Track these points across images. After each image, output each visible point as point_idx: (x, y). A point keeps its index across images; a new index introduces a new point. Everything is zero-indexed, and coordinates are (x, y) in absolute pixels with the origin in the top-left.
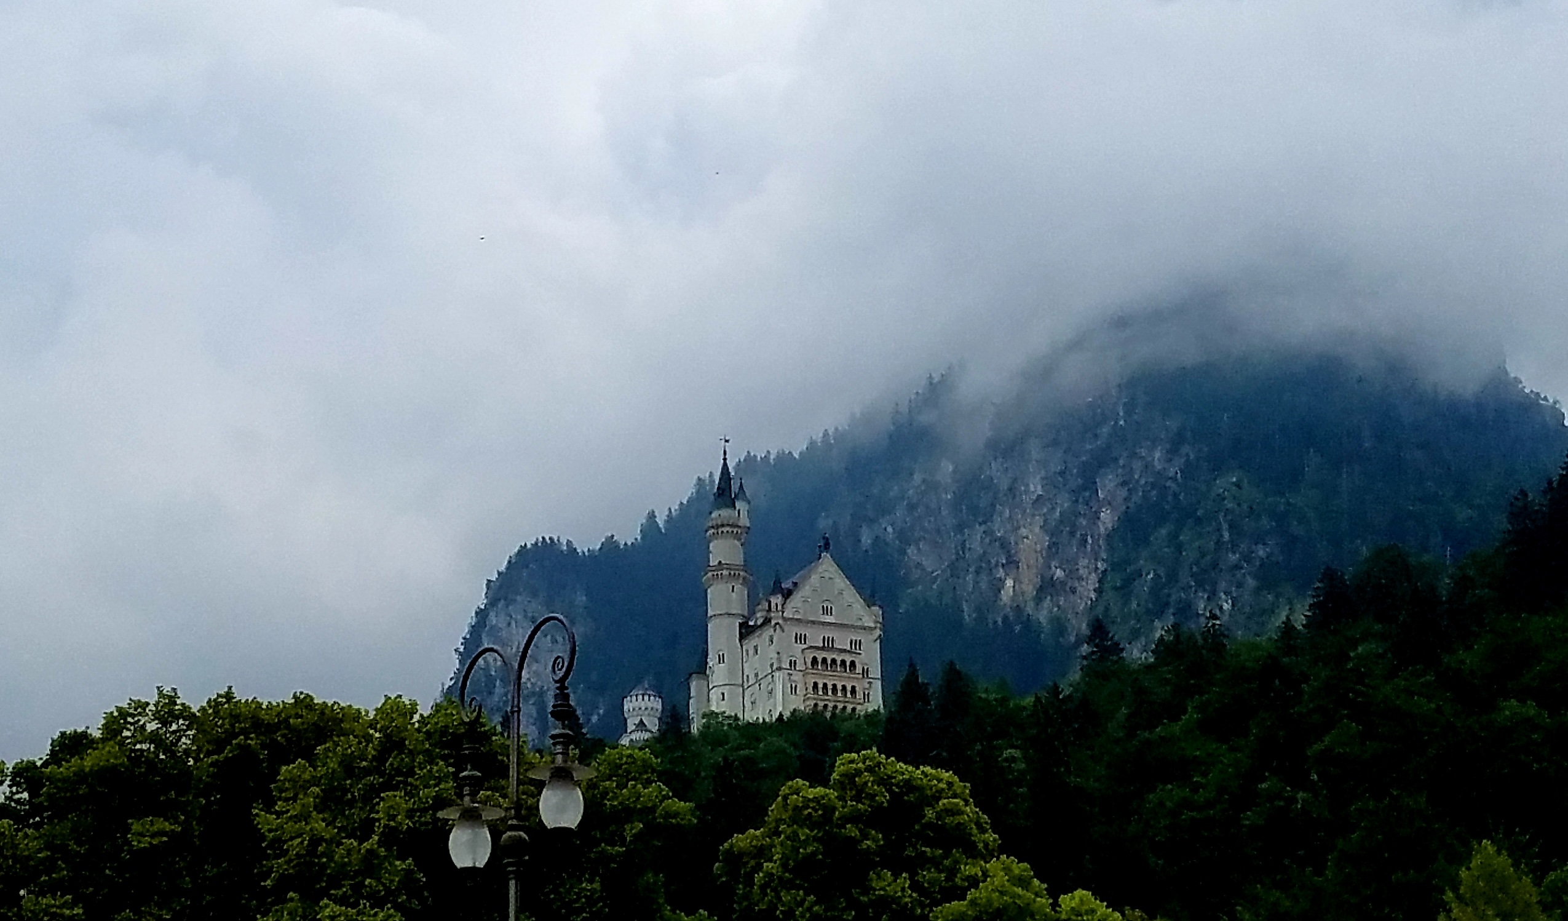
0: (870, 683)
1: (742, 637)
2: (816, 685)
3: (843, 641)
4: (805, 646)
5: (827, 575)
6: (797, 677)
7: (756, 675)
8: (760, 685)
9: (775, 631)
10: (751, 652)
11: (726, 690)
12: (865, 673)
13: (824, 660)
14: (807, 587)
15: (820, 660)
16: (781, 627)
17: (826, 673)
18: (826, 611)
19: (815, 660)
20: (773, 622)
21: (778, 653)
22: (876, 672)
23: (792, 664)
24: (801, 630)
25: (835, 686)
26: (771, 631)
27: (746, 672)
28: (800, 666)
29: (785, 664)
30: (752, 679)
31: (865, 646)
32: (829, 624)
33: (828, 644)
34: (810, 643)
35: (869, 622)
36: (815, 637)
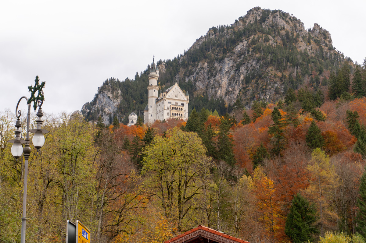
0: (185, 113)
1: (156, 102)
2: (173, 113)
3: (179, 103)
5: (176, 88)
6: (169, 111)
7: (159, 111)
10: (158, 105)
11: (152, 114)
12: (185, 111)
13: (175, 108)
14: (172, 91)
15: (174, 108)
17: (176, 111)
18: (176, 96)
19: (173, 108)
20: (164, 99)
21: (165, 106)
22: (187, 111)
23: (168, 108)
24: (170, 101)
25: (177, 114)
26: (163, 101)
27: (157, 110)
28: (169, 109)
29: (166, 108)
30: (158, 112)
31: (185, 105)
32: (177, 100)
33: (176, 104)
34: (172, 104)
35: (186, 99)
36: (173, 102)
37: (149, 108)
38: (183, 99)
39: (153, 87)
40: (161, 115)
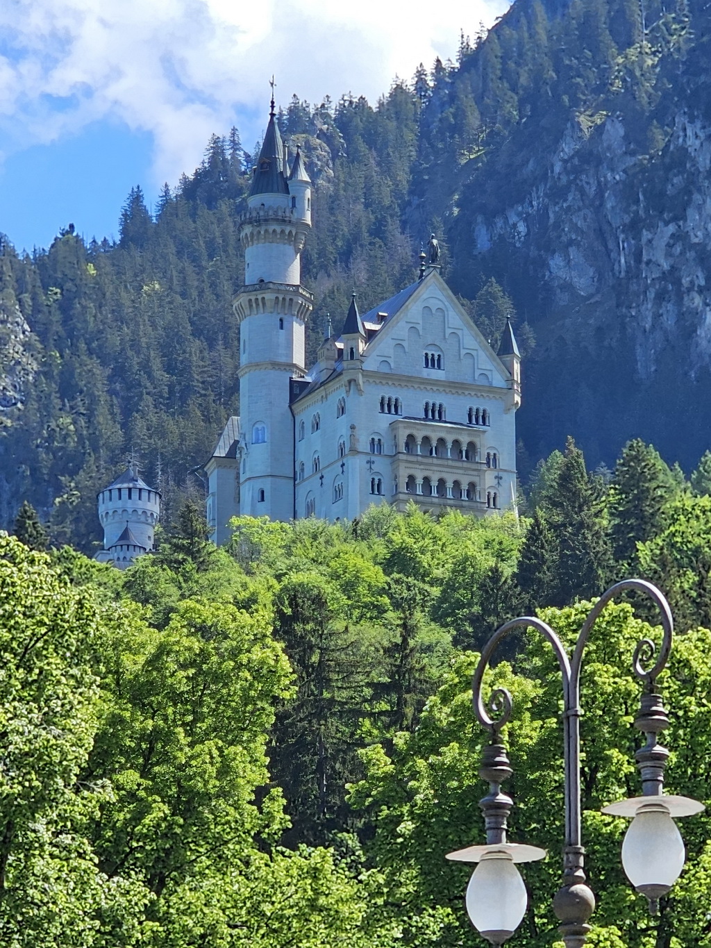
0: (499, 478)
1: (293, 398)
2: (412, 478)
3: (456, 408)
4: (396, 418)
5: (434, 304)
6: (381, 465)
7: (316, 464)
8: (322, 477)
9: (348, 392)
10: (308, 426)
11: (267, 485)
12: (492, 461)
13: (426, 439)
14: (402, 324)
15: (419, 441)
16: (357, 385)
17: (430, 460)
18: (433, 362)
19: (411, 438)
20: (345, 378)
21: (353, 427)
22: (508, 460)
23: (376, 445)
24: (390, 393)
25: (442, 482)
26: (342, 393)
27: (301, 457)
28: (387, 449)
29: (364, 445)
30: (308, 469)
31: (491, 419)
32: (436, 383)
33: (434, 413)
35: (498, 380)
36: (413, 402)
37: (242, 442)
38: (482, 381)
39: (270, 296)
40: (330, 494)
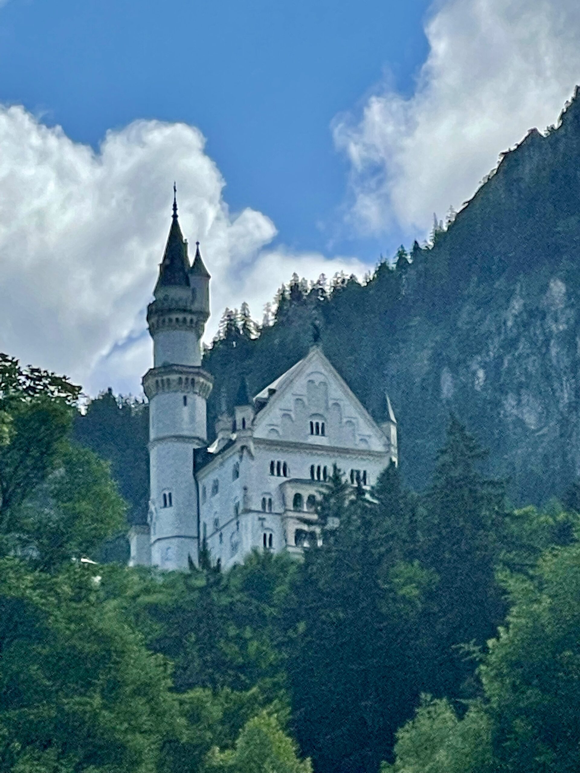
1: (197, 468)
2: (299, 533)
4: (285, 479)
5: (318, 379)
6: (271, 522)
7: (216, 522)
9: (241, 457)
10: (210, 489)
11: (173, 543)
13: (312, 498)
14: (289, 398)
15: (305, 499)
16: (249, 452)
18: (317, 429)
19: (298, 498)
20: (238, 446)
21: (245, 489)
23: (267, 504)
24: (280, 457)
26: (236, 459)
27: (204, 519)
28: (277, 508)
29: (256, 505)
30: (210, 529)
31: (371, 479)
32: (320, 448)
33: (319, 474)
34: (293, 474)
35: (377, 446)
36: (300, 466)
37: (152, 508)
38: (362, 446)
39: (174, 377)
